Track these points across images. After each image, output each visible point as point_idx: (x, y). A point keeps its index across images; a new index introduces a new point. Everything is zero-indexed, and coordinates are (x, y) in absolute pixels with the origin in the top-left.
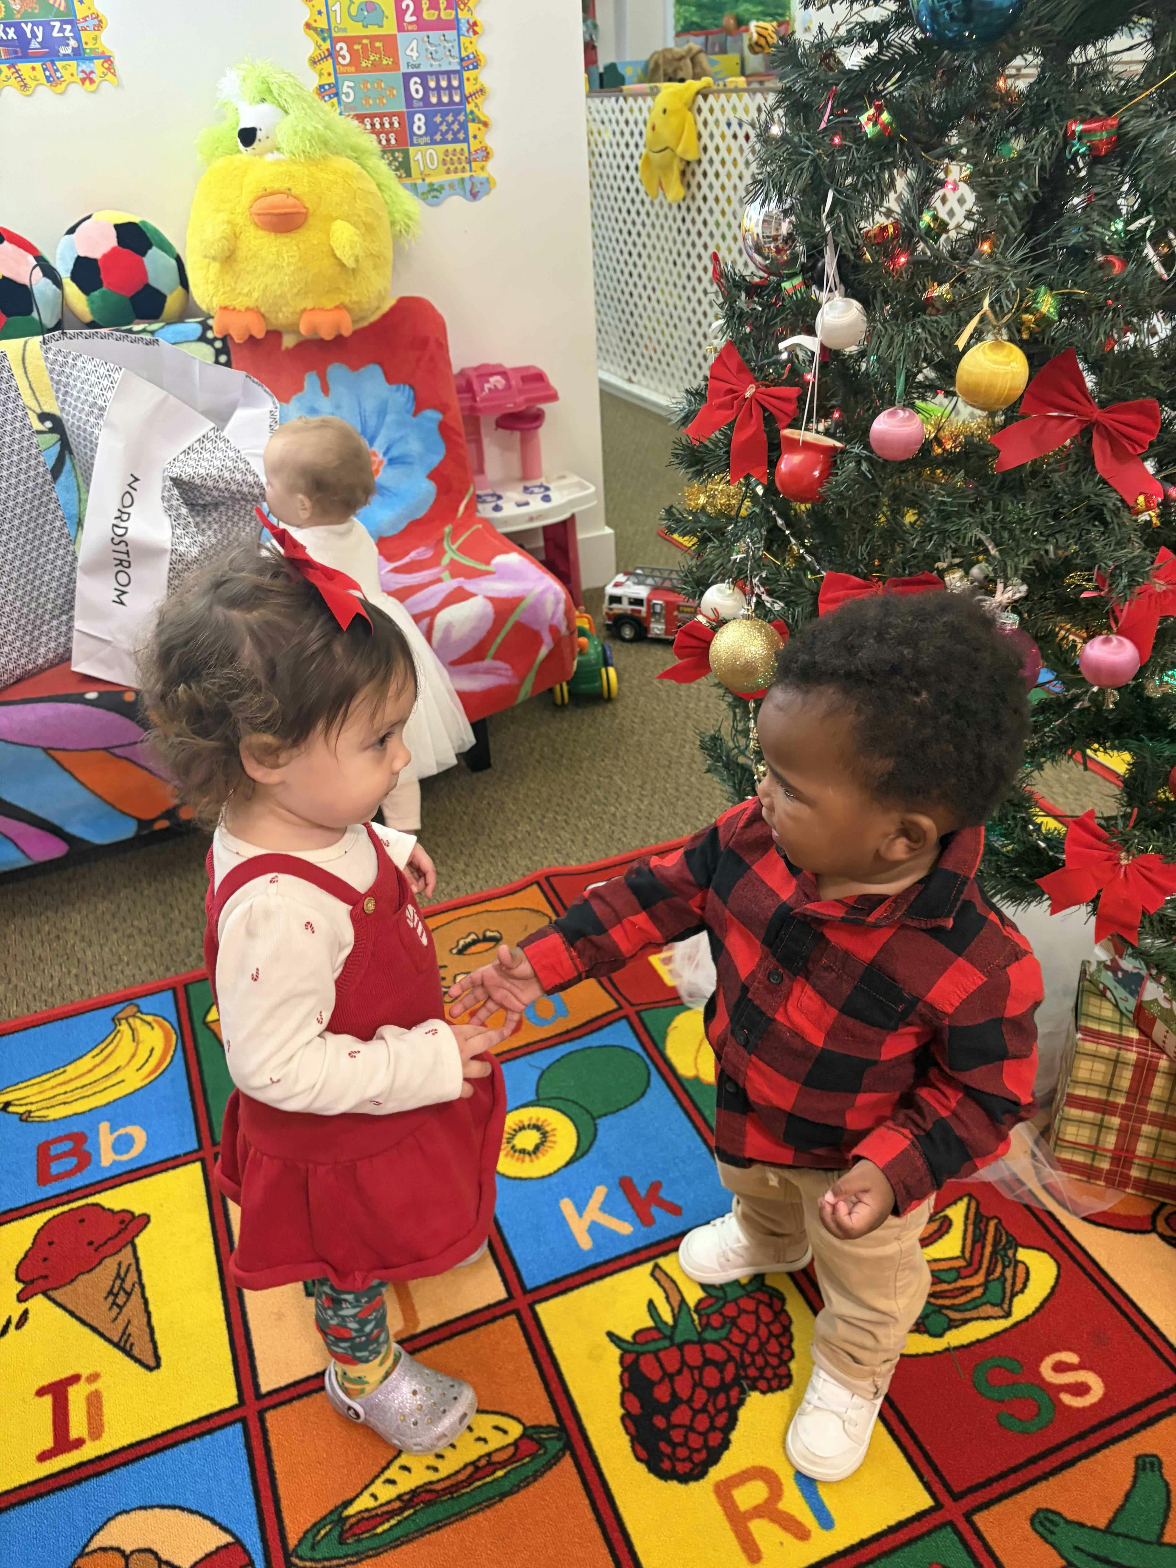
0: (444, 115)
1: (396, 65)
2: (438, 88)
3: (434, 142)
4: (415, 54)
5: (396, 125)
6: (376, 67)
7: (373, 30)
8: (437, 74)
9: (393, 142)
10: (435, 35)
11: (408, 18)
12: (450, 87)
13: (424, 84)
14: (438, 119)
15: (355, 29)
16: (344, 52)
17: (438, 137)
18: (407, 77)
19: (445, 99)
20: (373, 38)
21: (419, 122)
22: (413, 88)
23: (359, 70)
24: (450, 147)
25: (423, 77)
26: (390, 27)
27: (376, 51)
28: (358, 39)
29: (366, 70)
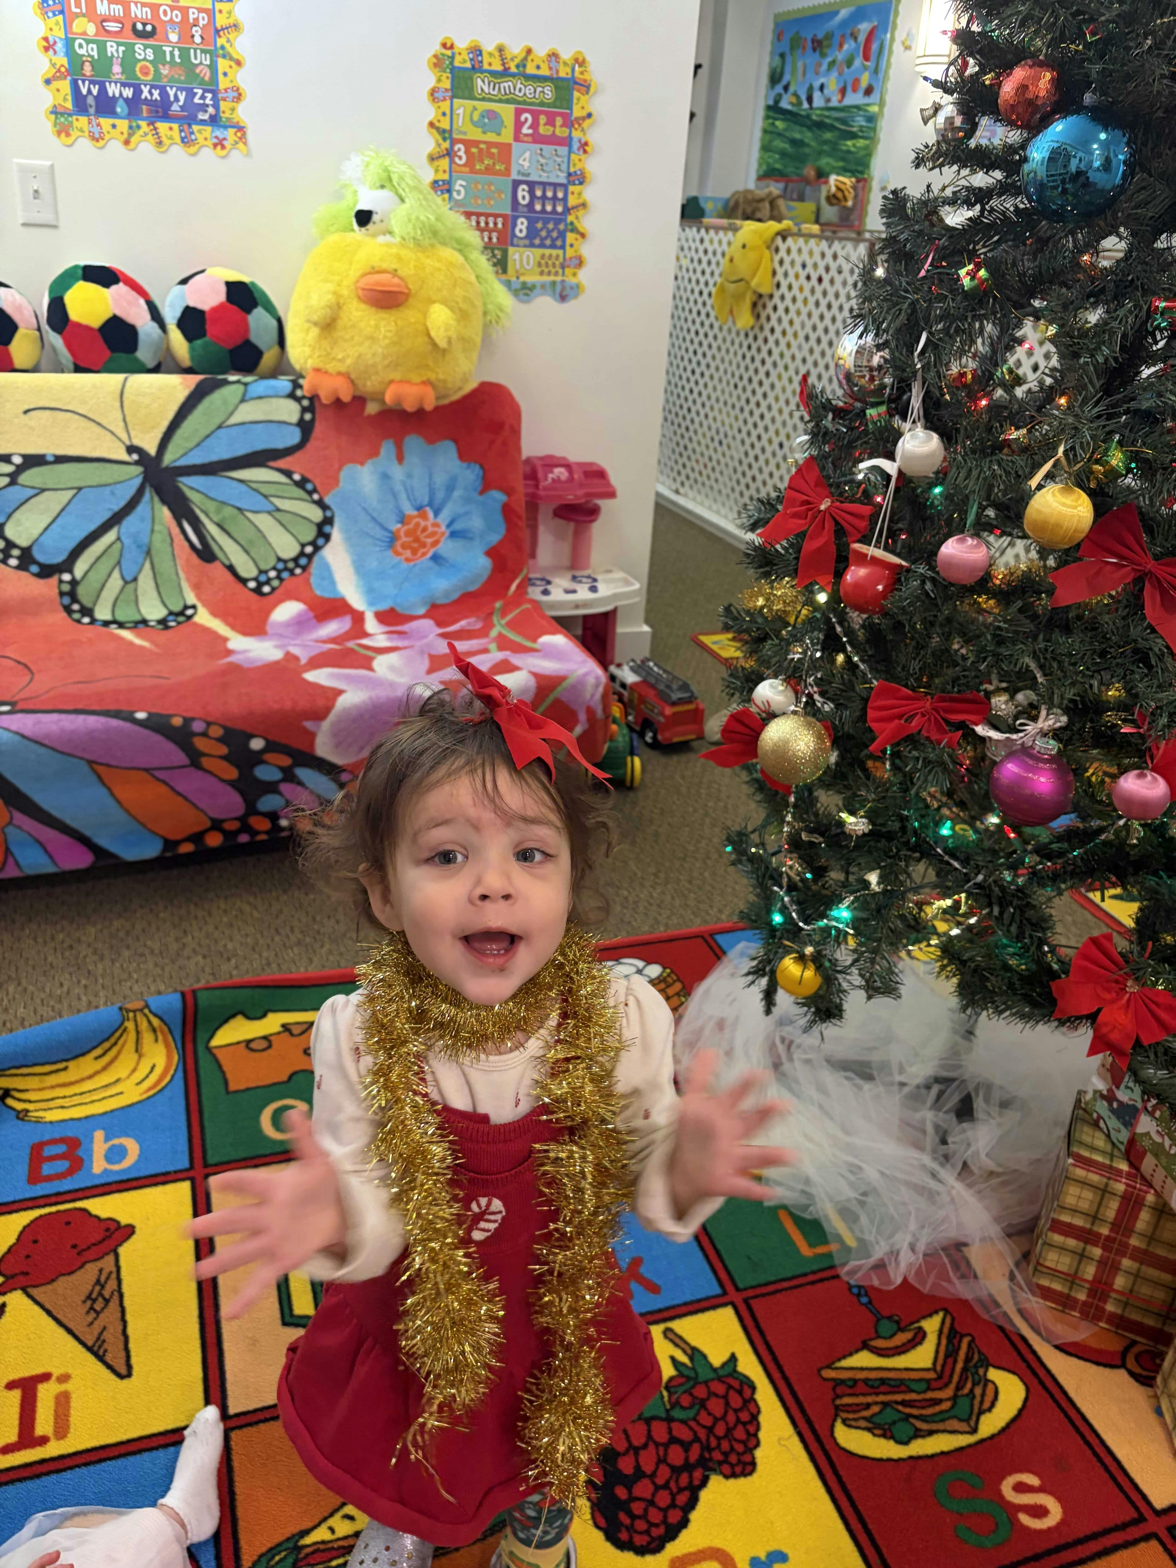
0: (546, 222)
1: (507, 172)
2: (544, 197)
3: (532, 245)
4: (526, 164)
5: (500, 226)
6: (489, 170)
7: (491, 137)
8: (544, 185)
9: (495, 240)
10: (548, 149)
11: (526, 130)
12: (555, 198)
13: (531, 192)
14: (539, 225)
15: (475, 134)
16: (462, 153)
17: (537, 241)
18: (516, 184)
19: (549, 208)
20: (490, 144)
21: (522, 226)
22: (520, 194)
23: (473, 171)
24: (547, 252)
25: (532, 185)
26: (507, 136)
27: (491, 156)
28: (476, 143)
29: (479, 172)
